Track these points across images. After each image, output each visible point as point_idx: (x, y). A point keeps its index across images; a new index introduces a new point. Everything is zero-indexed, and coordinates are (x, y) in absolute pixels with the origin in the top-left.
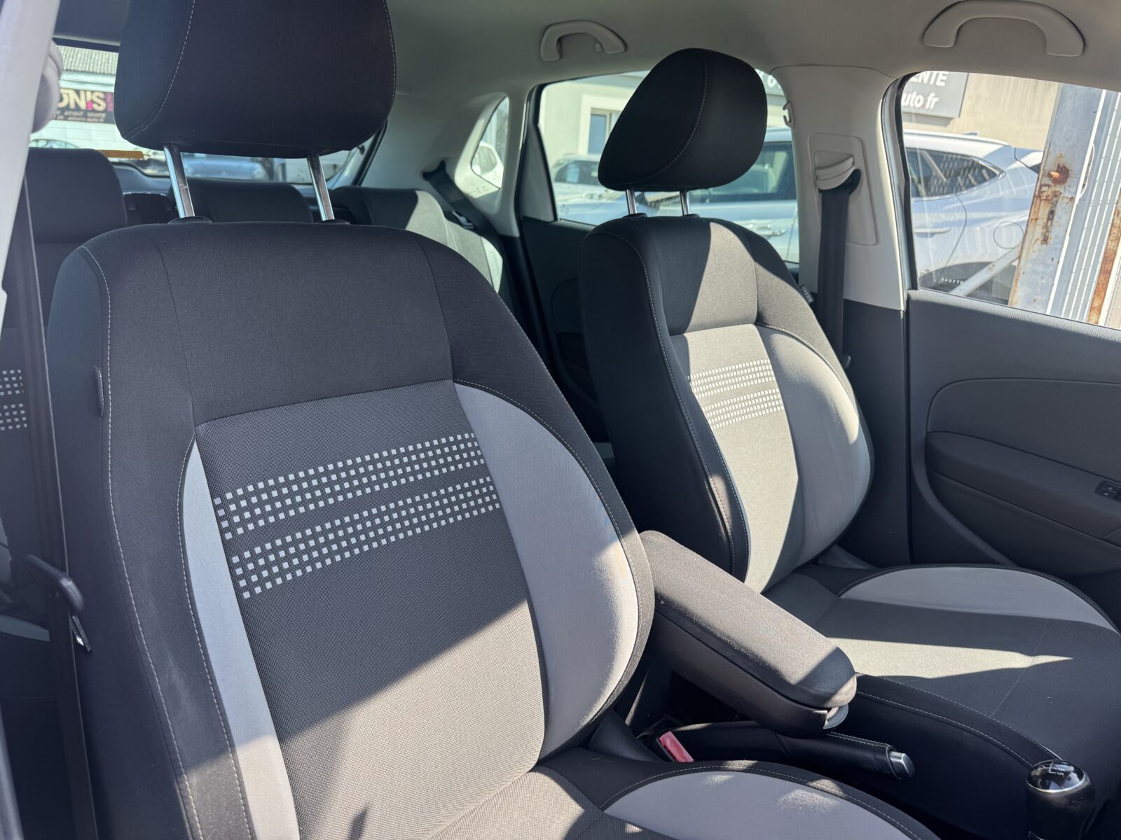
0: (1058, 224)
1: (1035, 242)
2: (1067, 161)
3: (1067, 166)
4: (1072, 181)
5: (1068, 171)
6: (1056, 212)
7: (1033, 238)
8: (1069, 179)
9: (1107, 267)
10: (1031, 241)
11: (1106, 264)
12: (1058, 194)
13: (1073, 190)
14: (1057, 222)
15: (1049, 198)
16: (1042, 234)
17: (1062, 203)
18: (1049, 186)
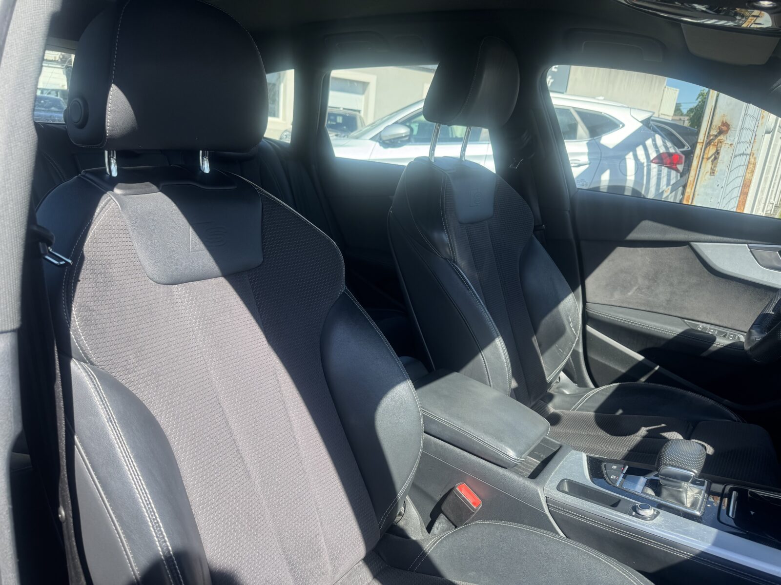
0: (722, 162)
1: (706, 174)
2: (727, 119)
3: (728, 123)
4: (732, 133)
5: (729, 125)
6: (721, 154)
7: (705, 171)
8: (729, 131)
9: (745, 190)
10: (703, 173)
11: (744, 188)
12: (721, 141)
13: (732, 139)
14: (721, 160)
15: (716, 144)
16: (711, 169)
17: (725, 147)
18: (716, 136)
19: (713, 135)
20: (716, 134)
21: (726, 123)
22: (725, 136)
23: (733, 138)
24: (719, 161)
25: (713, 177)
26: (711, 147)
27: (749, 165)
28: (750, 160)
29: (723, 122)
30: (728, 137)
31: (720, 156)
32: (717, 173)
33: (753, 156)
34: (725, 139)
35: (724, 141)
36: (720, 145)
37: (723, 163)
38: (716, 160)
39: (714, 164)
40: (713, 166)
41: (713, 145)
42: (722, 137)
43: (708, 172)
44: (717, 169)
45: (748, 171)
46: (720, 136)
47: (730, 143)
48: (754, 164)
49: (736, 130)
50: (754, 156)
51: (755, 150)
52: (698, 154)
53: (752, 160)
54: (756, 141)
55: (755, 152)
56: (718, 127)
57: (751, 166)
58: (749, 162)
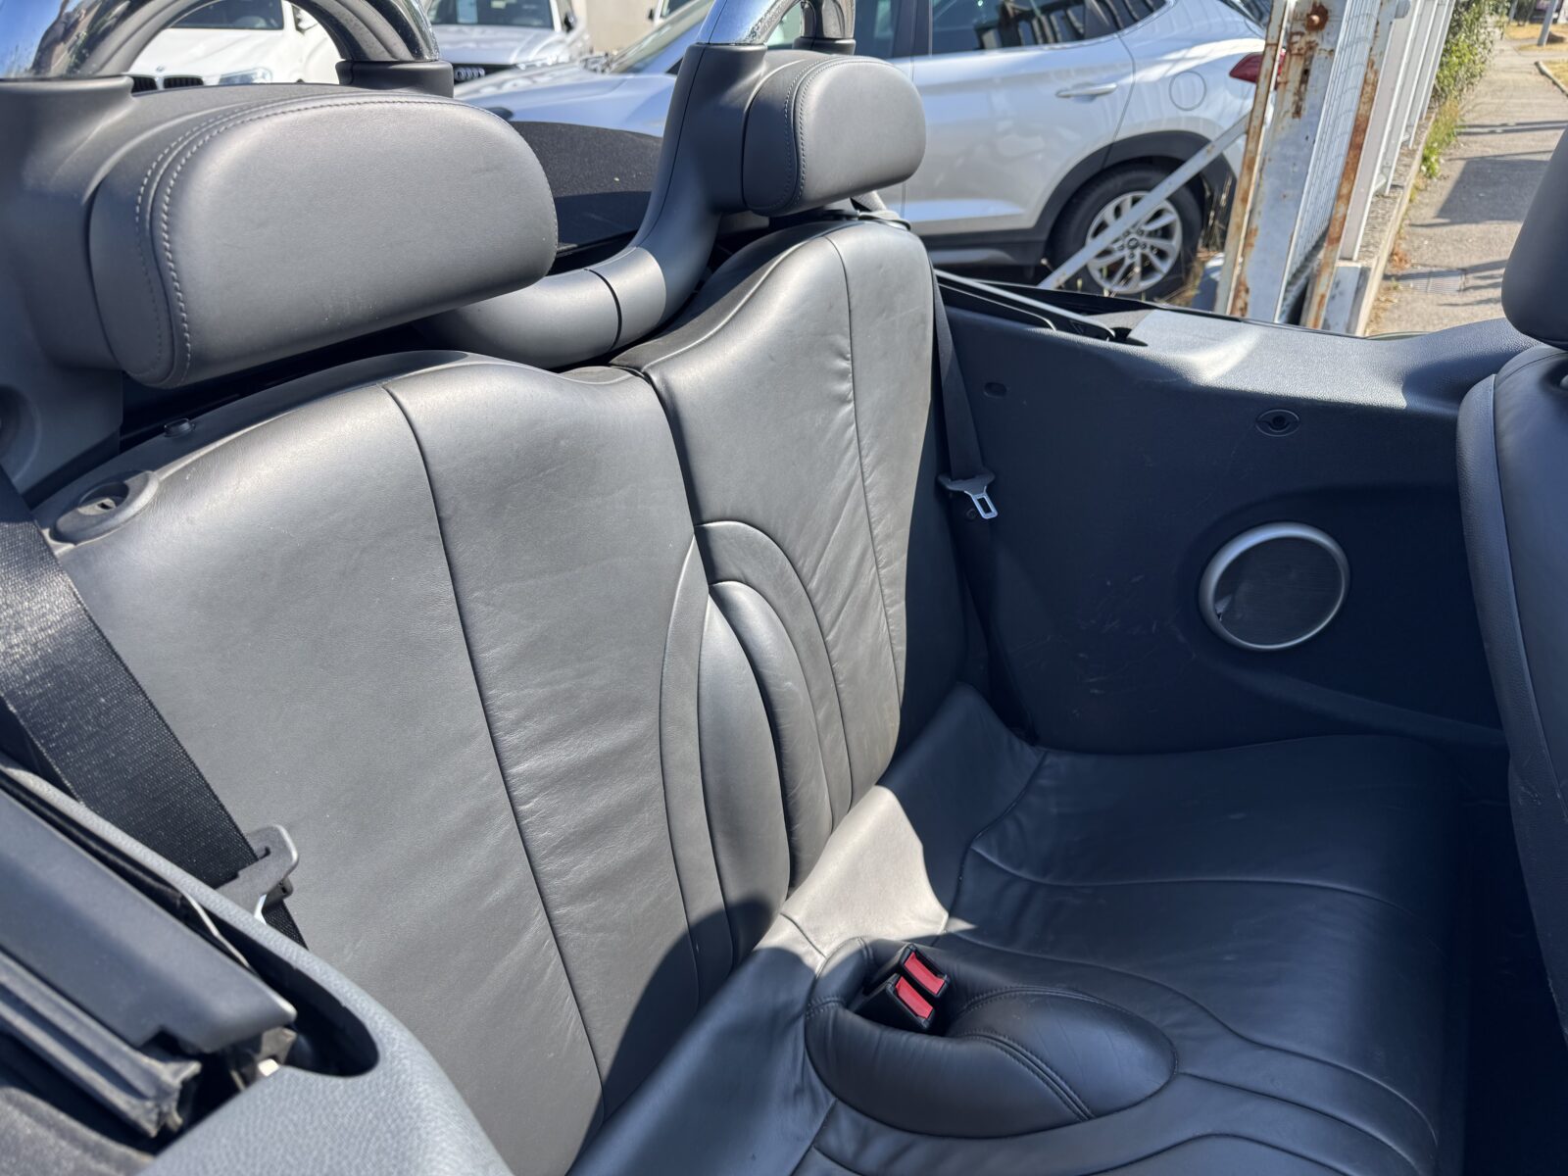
0: (1313, 88)
1: (1284, 116)
3: (1324, 5)
4: (1332, 26)
5: (1327, 11)
6: (1312, 72)
7: (1281, 110)
8: (1327, 23)
9: (1358, 139)
11: (1356, 136)
12: (1313, 45)
13: (1332, 39)
14: (1312, 86)
15: (1303, 52)
16: (1294, 103)
17: (1319, 58)
18: (1302, 34)
19: (1297, 33)
20: (1303, 30)
21: (1321, 6)
22: (1320, 34)
23: (1335, 38)
24: (1309, 88)
25: (1297, 120)
26: (1294, 58)
27: (1366, 87)
28: (1368, 76)
29: (1314, 5)
30: (1325, 36)
31: (1310, 78)
32: (1304, 113)
33: (1372, 67)
34: (1318, 40)
35: (1317, 44)
36: (1310, 53)
37: (1316, 91)
38: (1303, 87)
39: (1300, 95)
40: (1297, 98)
41: (1299, 54)
42: (1314, 37)
43: (1286, 112)
44: (1306, 105)
45: (1363, 100)
46: (1310, 34)
47: (1329, 48)
48: (1373, 85)
49: (1341, 21)
50: (1375, 67)
51: (1376, 55)
52: (1267, 70)
53: (1371, 76)
54: (1378, 34)
55: (1376, 59)
56: (1305, 15)
57: (1369, 89)
58: (1365, 81)
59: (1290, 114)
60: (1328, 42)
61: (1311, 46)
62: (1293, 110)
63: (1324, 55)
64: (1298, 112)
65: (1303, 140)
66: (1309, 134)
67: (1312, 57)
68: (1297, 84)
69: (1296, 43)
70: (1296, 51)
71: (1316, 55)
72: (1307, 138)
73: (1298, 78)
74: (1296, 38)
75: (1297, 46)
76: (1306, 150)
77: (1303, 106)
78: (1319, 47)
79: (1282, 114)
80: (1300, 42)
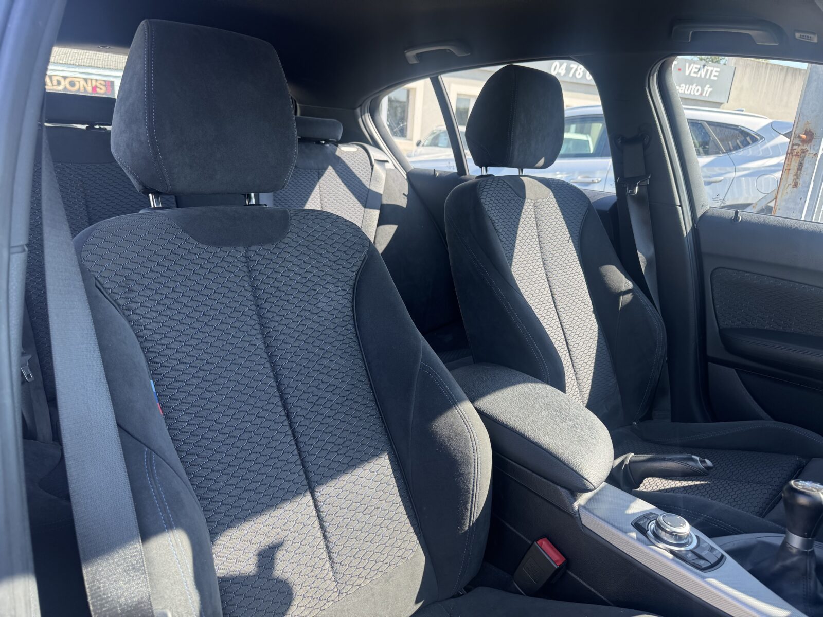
0: (805, 173)
2: (812, 127)
4: (816, 142)
5: (813, 134)
6: (804, 165)
7: (786, 183)
8: (814, 140)
10: (785, 186)
13: (816, 148)
15: (799, 154)
16: (793, 180)
17: (808, 158)
18: (799, 145)
19: (796, 145)
20: (799, 143)
21: (810, 131)
22: (809, 145)
23: (818, 148)
24: (802, 172)
25: (795, 189)
26: (794, 158)
29: (806, 130)
30: (812, 146)
31: (803, 168)
32: (800, 186)
36: (803, 155)
38: (799, 172)
39: (797, 176)
40: (795, 177)
41: (796, 155)
42: (805, 147)
43: (790, 184)
44: (801, 182)
46: (803, 145)
47: (814, 153)
56: (798, 135)
59: (791, 186)
60: (814, 149)
61: (804, 151)
62: (793, 184)
63: (811, 156)
64: (796, 185)
65: (799, 201)
66: (802, 197)
67: (805, 157)
68: (796, 170)
69: (796, 149)
70: (795, 154)
71: (807, 156)
72: (801, 199)
73: (796, 168)
74: (795, 147)
75: (796, 151)
76: (800, 205)
77: (799, 182)
78: (809, 152)
79: (787, 185)
80: (798, 149)
